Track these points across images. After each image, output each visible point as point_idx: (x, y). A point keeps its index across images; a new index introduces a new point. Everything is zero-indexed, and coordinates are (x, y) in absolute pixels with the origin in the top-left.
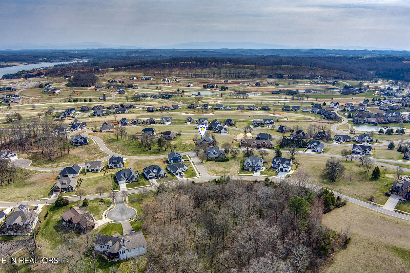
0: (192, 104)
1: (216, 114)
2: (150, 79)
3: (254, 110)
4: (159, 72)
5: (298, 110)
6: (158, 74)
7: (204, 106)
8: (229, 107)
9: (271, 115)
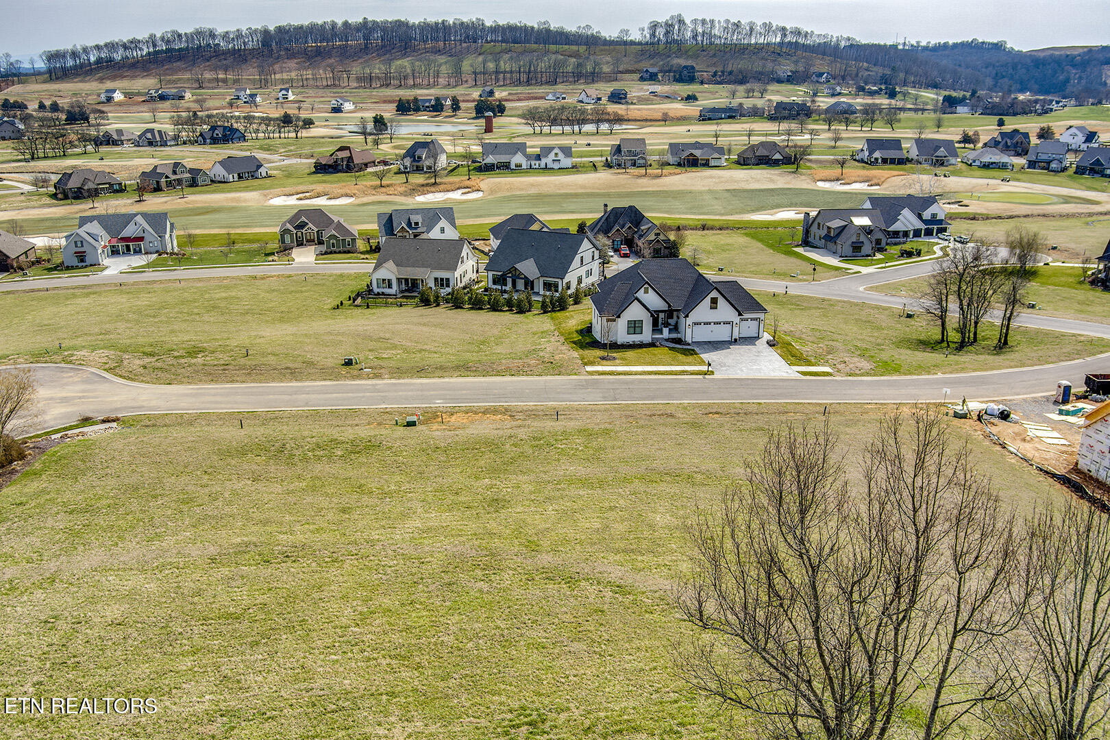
0: (341, 149)
1: (492, 191)
2: (182, 98)
3: (706, 164)
4: (220, 76)
5: (952, 160)
6: (217, 80)
7: (412, 153)
8: (561, 156)
9: (822, 185)
